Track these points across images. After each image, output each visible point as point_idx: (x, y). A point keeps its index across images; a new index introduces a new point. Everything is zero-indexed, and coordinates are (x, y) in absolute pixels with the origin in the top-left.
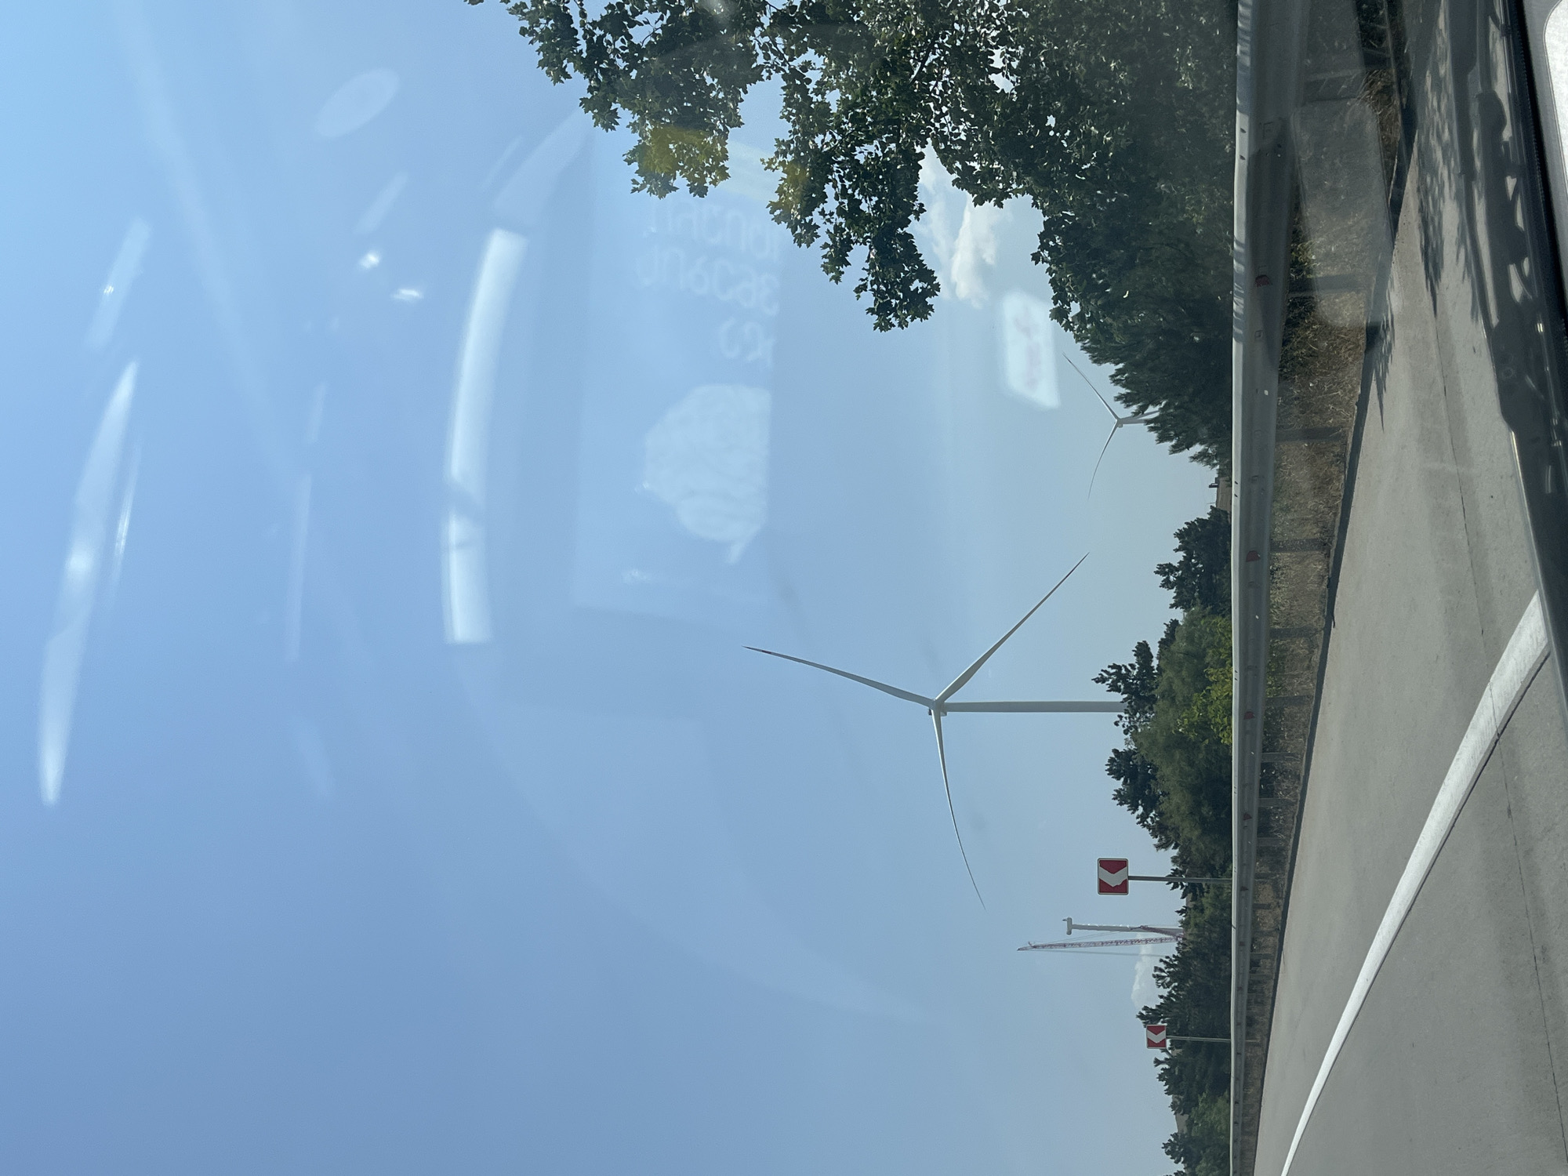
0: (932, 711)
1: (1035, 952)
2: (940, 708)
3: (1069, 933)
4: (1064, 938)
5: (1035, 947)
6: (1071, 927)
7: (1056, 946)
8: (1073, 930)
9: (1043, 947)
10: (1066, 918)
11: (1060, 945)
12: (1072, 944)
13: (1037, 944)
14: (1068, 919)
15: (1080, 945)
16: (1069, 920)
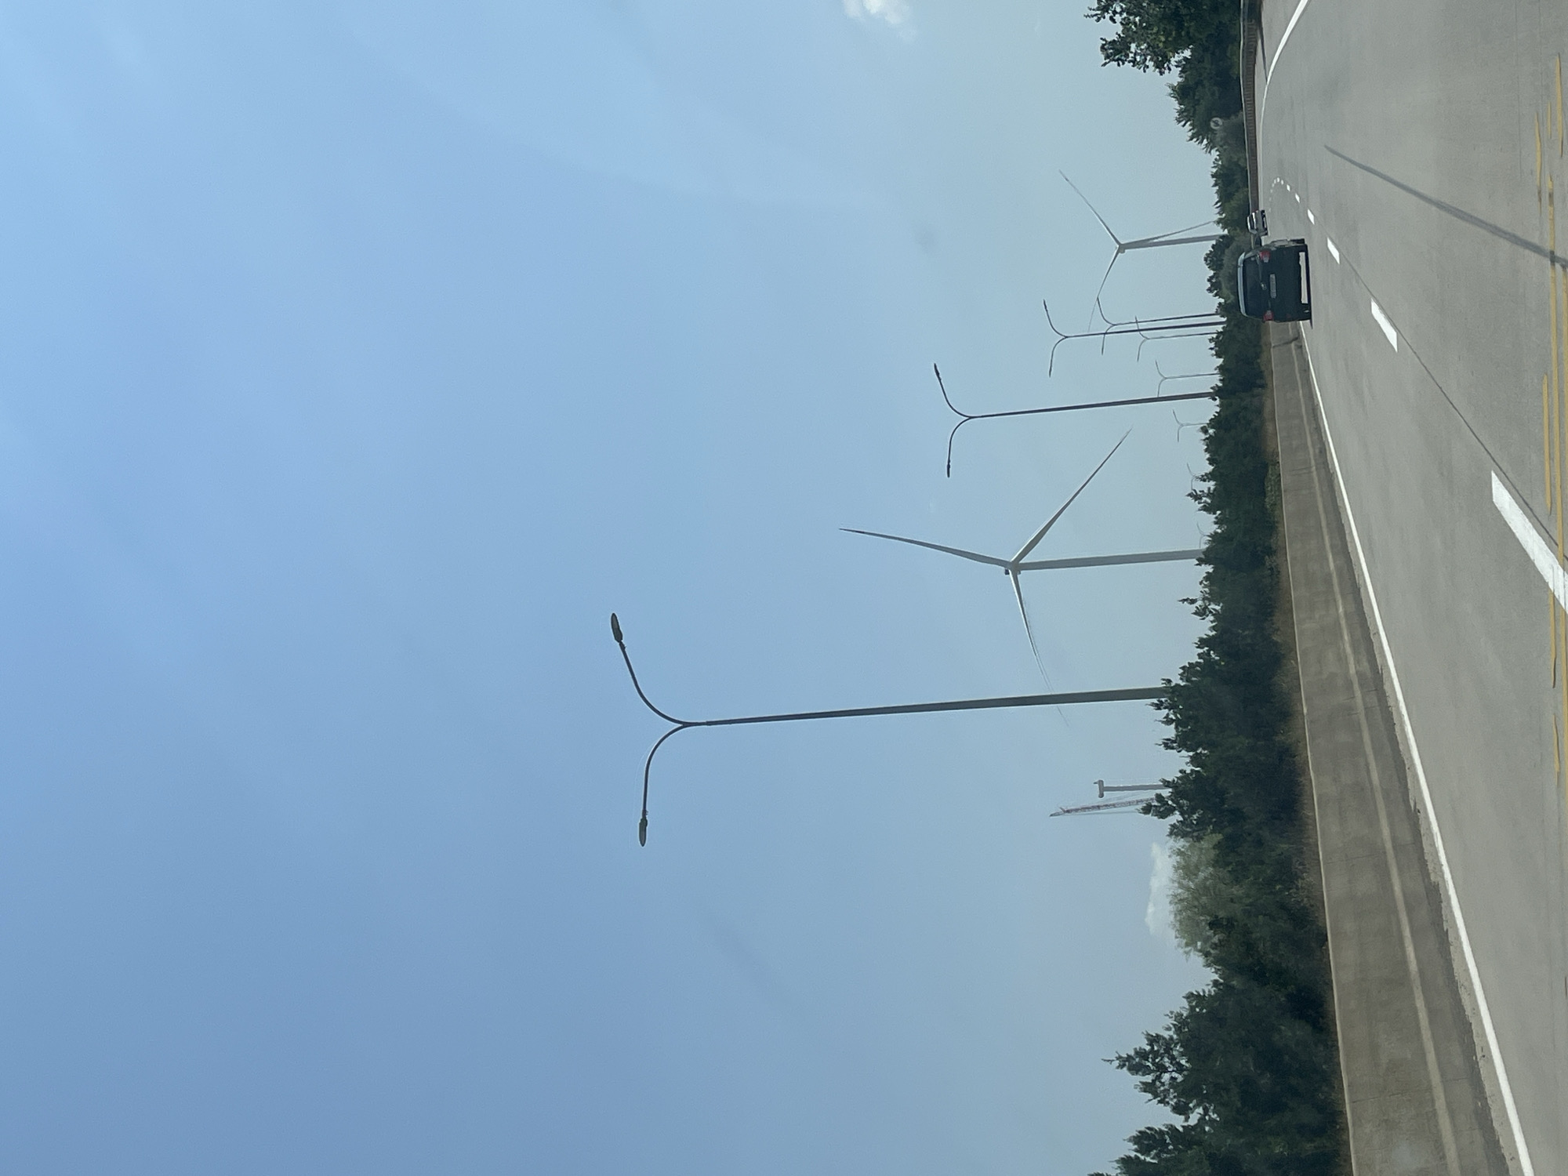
0: (1010, 571)
1: (1068, 817)
2: (1015, 568)
3: (1102, 795)
4: (1098, 801)
5: (1068, 811)
6: (1103, 789)
7: (1088, 808)
8: (1105, 793)
9: (1076, 810)
10: (1096, 781)
11: (1094, 808)
12: (1106, 806)
13: (1069, 808)
14: (1100, 781)
15: (1114, 806)
16: (1101, 783)
